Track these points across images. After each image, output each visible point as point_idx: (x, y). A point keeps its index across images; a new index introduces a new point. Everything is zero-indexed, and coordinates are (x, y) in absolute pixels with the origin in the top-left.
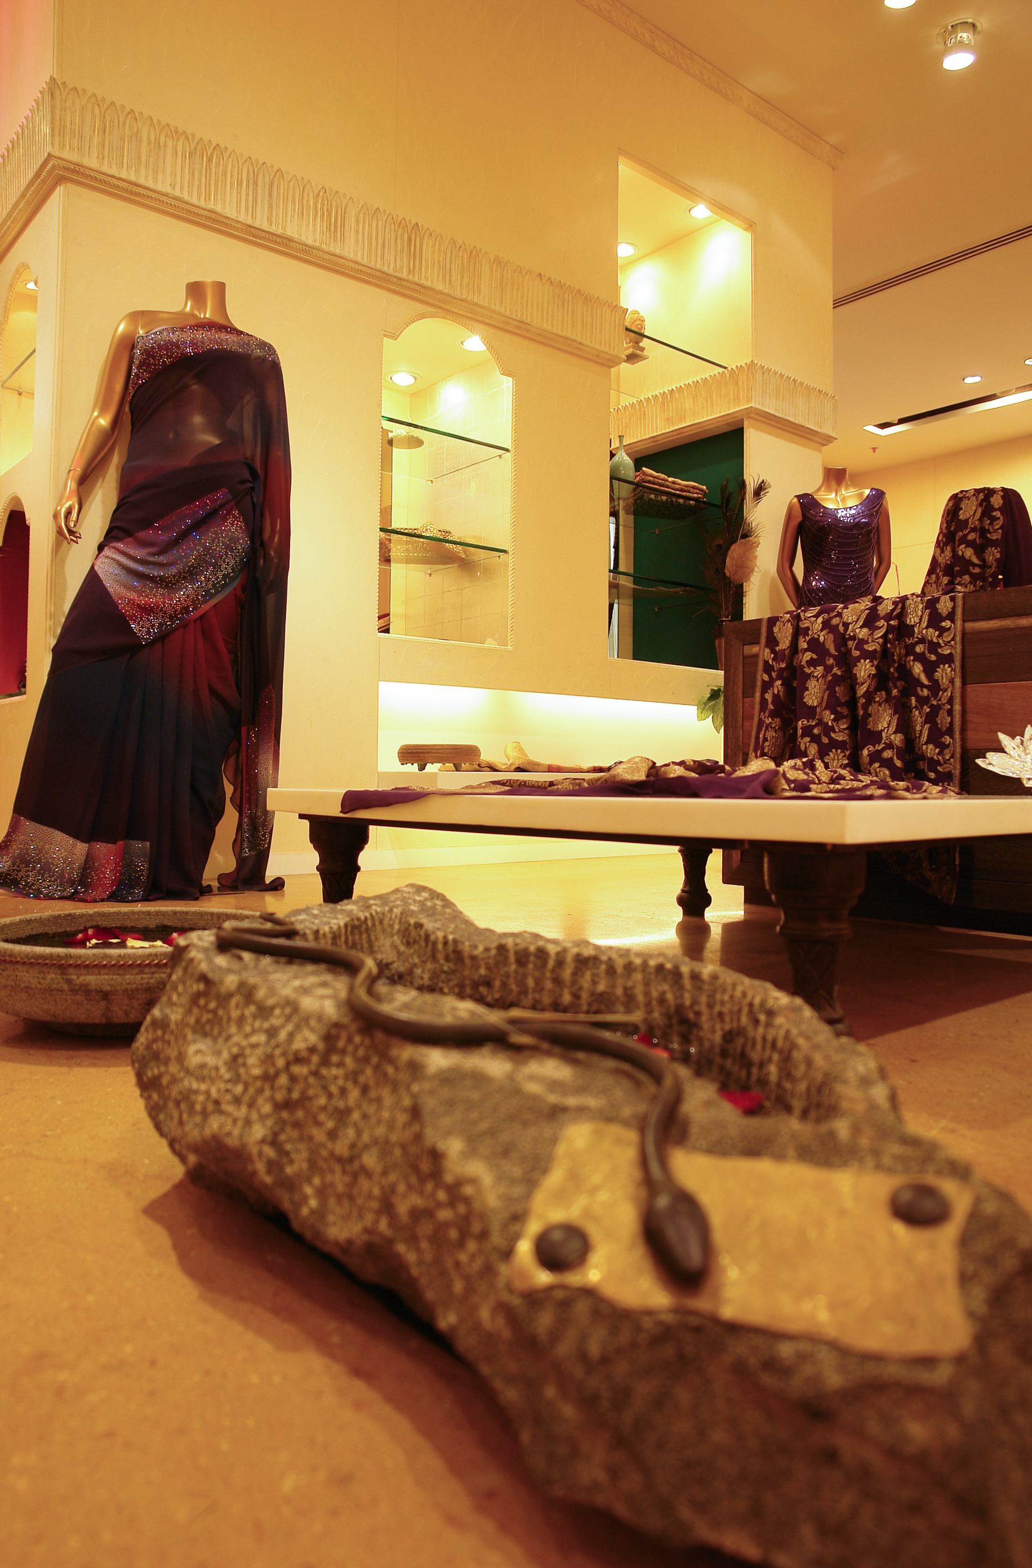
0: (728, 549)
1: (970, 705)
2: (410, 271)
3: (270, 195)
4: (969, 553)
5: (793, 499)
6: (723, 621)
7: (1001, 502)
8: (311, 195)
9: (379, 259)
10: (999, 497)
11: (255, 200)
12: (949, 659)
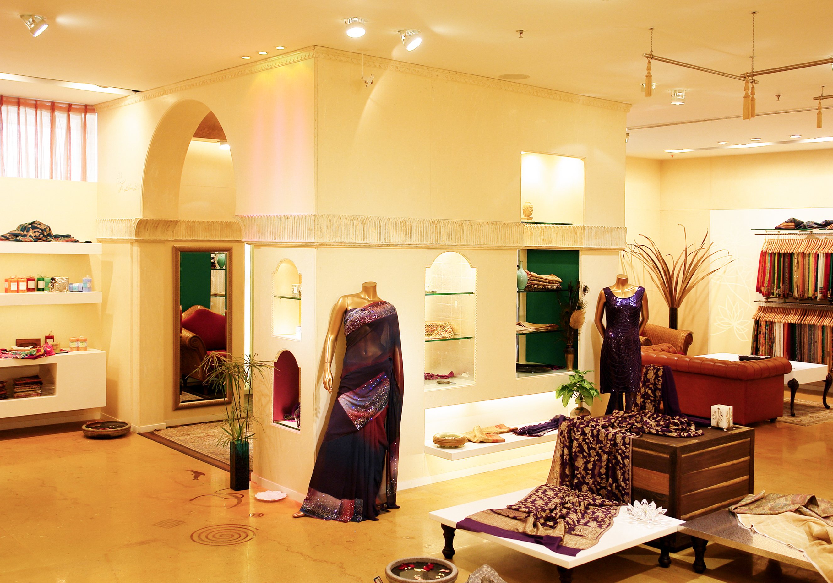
0: (572, 313)
1: (634, 473)
2: (436, 240)
3: (385, 229)
4: (650, 392)
5: (602, 290)
6: (569, 346)
7: (662, 374)
8: (400, 222)
9: (424, 239)
10: (662, 372)
11: (380, 233)
12: (628, 457)
